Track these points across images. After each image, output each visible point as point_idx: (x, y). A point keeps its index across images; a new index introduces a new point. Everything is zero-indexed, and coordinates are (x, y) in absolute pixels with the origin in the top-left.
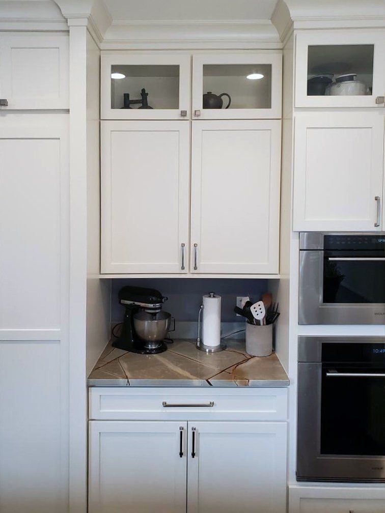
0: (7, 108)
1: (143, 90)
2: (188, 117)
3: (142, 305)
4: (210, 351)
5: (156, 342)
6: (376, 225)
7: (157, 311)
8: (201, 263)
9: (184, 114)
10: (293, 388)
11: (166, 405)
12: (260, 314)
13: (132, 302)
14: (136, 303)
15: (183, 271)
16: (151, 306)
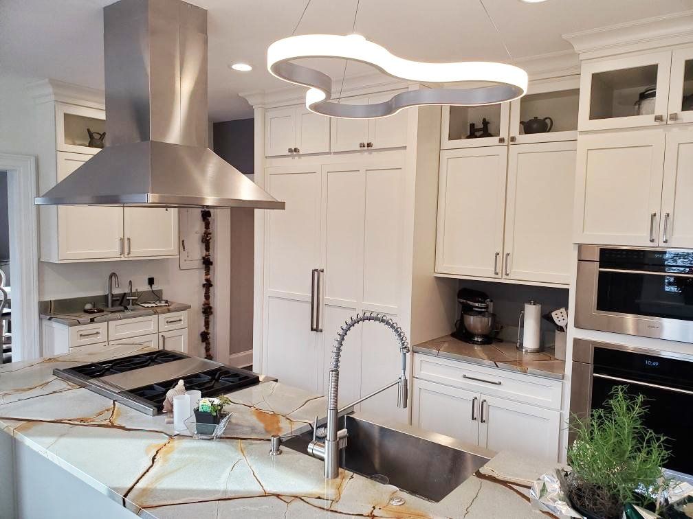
0: (373, 148)
1: (484, 120)
2: (506, 143)
3: (471, 303)
4: (526, 352)
5: (482, 336)
6: (652, 241)
7: (483, 310)
8: (514, 270)
9: (502, 140)
10: (568, 384)
11: (465, 377)
12: (562, 321)
13: (465, 301)
14: (469, 302)
15: (496, 276)
16: (477, 305)
